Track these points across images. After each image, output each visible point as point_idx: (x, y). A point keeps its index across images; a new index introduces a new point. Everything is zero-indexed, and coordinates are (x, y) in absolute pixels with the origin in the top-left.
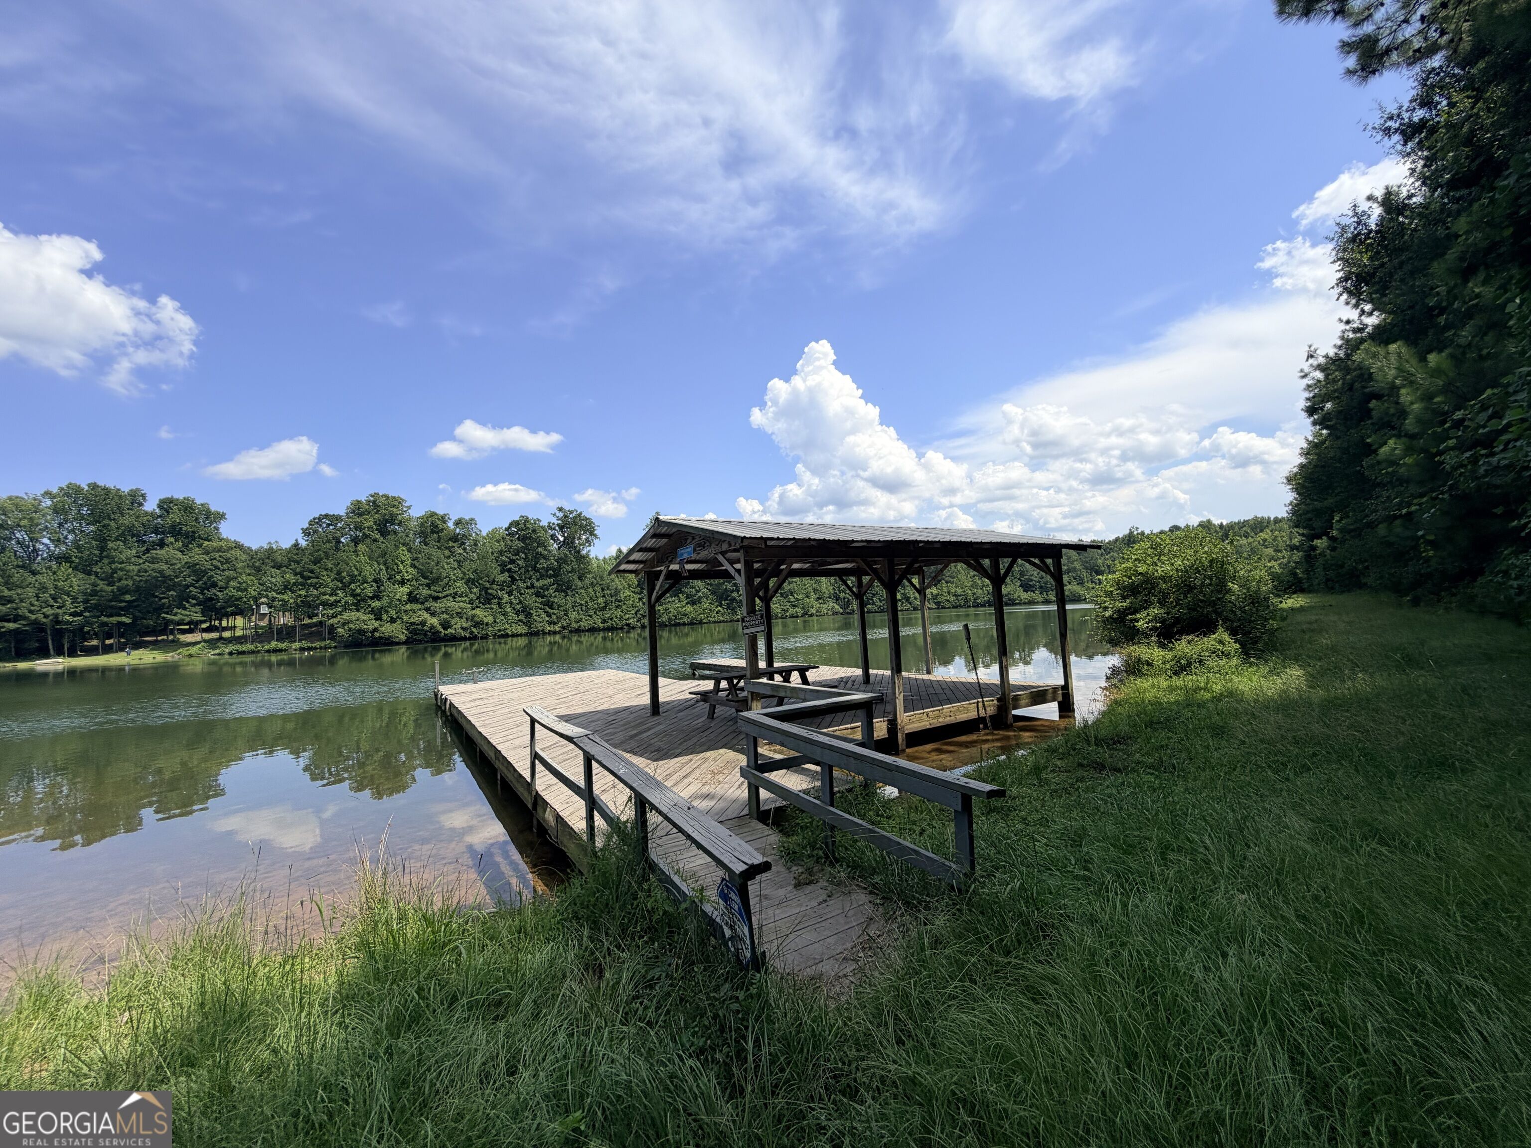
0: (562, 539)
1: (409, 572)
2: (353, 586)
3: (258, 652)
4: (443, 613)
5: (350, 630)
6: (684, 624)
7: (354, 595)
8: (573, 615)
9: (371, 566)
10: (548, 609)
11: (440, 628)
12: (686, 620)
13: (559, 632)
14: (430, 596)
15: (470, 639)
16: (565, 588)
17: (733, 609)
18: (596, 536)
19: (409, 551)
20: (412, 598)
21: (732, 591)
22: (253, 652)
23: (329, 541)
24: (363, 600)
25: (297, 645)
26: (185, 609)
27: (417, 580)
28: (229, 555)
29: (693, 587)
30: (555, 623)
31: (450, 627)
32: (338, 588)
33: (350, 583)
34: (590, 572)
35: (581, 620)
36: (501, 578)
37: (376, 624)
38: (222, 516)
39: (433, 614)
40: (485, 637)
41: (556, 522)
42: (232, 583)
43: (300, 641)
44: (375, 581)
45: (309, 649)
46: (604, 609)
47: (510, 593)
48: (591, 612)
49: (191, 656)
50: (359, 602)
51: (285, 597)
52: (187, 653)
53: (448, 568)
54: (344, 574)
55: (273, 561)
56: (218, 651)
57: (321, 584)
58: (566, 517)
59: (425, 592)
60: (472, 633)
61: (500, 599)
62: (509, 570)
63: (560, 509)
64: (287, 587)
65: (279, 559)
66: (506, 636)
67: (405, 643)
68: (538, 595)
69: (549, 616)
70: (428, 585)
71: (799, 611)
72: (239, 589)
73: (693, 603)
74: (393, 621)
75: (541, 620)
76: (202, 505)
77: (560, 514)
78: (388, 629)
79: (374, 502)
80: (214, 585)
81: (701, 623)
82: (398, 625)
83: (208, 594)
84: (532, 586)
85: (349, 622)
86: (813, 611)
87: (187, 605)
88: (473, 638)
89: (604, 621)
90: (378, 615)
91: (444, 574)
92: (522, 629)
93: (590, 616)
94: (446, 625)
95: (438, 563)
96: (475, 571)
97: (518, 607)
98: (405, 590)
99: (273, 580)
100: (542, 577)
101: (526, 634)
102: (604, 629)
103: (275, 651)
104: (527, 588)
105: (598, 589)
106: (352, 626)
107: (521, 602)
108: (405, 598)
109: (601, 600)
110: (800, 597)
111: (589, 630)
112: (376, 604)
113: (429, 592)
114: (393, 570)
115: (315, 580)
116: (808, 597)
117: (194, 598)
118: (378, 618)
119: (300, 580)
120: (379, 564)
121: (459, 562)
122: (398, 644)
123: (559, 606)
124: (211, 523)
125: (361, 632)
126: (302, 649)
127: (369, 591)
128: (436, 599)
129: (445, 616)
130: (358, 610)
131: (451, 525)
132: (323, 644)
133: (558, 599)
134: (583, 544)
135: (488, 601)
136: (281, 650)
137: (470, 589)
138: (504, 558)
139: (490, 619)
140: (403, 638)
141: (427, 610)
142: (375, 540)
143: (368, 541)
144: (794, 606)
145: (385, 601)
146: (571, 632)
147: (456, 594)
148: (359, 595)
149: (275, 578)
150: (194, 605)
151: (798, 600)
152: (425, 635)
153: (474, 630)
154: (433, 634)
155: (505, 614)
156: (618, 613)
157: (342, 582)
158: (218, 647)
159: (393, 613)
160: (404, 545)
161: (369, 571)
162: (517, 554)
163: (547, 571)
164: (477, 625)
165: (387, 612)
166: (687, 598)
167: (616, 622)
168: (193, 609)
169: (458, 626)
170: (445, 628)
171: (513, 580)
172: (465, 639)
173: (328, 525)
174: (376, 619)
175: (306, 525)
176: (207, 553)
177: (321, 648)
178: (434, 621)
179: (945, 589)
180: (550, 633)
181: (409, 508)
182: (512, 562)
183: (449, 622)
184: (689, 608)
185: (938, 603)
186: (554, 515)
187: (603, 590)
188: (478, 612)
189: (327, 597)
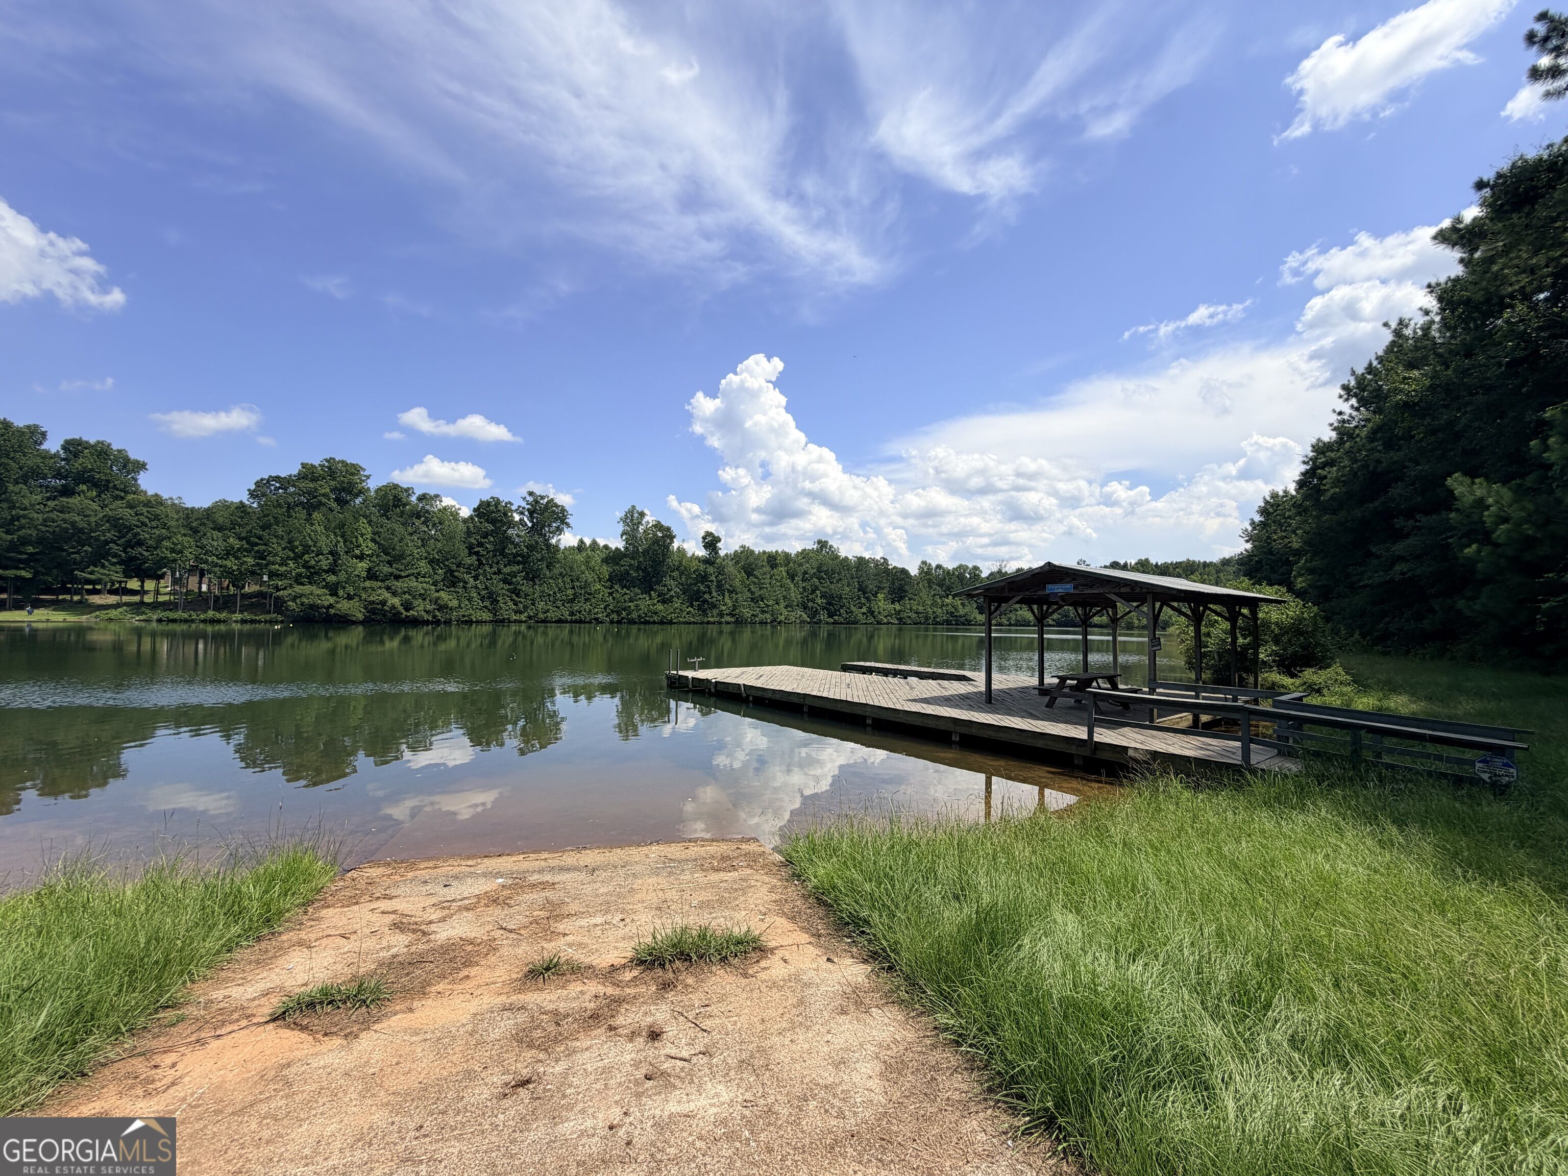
0: (530, 525)
1: (368, 547)
2: (306, 557)
3: (193, 621)
4: (405, 593)
5: (302, 604)
6: (654, 623)
7: (306, 566)
8: (541, 605)
9: (327, 536)
10: (515, 597)
11: (401, 609)
12: (656, 618)
13: (525, 622)
14: (391, 574)
15: (432, 623)
16: (533, 576)
17: (704, 611)
18: (568, 525)
19: (370, 523)
20: (371, 575)
21: (705, 593)
22: (186, 621)
23: (280, 506)
24: (315, 573)
25: (237, 616)
26: (103, 567)
27: (378, 556)
28: (158, 512)
29: (665, 586)
30: (521, 612)
31: (412, 609)
32: (288, 558)
33: (303, 554)
34: (559, 562)
35: (548, 611)
36: (468, 561)
37: (332, 600)
38: (142, 466)
39: (394, 594)
40: (448, 623)
41: (527, 507)
42: (165, 543)
43: (241, 612)
44: (331, 553)
45: (252, 621)
46: (572, 601)
47: (476, 578)
48: (559, 603)
49: (110, 620)
50: (312, 575)
51: (228, 563)
52: (107, 617)
53: (412, 546)
54: (297, 543)
55: (214, 522)
56: (142, 617)
57: (270, 553)
58: (537, 502)
59: (386, 569)
60: (435, 616)
61: (466, 583)
62: (477, 553)
63: (531, 494)
64: (229, 553)
65: (221, 520)
66: (470, 622)
67: (361, 623)
68: (505, 581)
69: (516, 604)
70: (389, 563)
71: (768, 617)
72: (173, 551)
73: (664, 602)
74: (350, 597)
75: (507, 608)
76: (119, 451)
77: (530, 499)
78: (344, 606)
79: (329, 468)
80: (140, 543)
81: (671, 623)
82: (355, 603)
83: (133, 552)
84: (499, 572)
85: (301, 596)
86: (782, 618)
87: (106, 563)
88: (437, 623)
89: (572, 614)
90: (333, 590)
91: (408, 552)
92: (486, 616)
93: (557, 607)
94: (408, 606)
95: (401, 540)
96: (440, 551)
97: (483, 592)
98: (364, 565)
99: (215, 543)
100: (509, 563)
101: (491, 621)
102: (571, 622)
103: (213, 621)
104: (495, 573)
105: (567, 579)
106: (305, 600)
107: (487, 588)
108: (364, 574)
109: (570, 592)
110: (771, 603)
111: (556, 622)
112: (332, 578)
113: (390, 570)
114: (352, 543)
115: (263, 547)
116: (777, 603)
117: (115, 555)
118: (334, 593)
119: (246, 546)
120: (336, 535)
121: (423, 540)
122: (354, 623)
123: (526, 595)
124: (128, 473)
125: (313, 607)
126: (244, 622)
127: (325, 563)
128: (397, 577)
129: (407, 596)
130: (310, 583)
131: (414, 499)
132: (268, 617)
133: (525, 588)
134: (553, 533)
135: (453, 584)
136: (219, 621)
137: (434, 569)
138: (472, 541)
139: (455, 603)
140: (360, 617)
141: (388, 588)
142: (331, 510)
143: (323, 509)
144: (763, 612)
145: (343, 576)
146: (537, 622)
147: (419, 574)
148: (313, 567)
149: (215, 541)
150: (114, 564)
151: (767, 606)
152: (384, 615)
153: (438, 614)
154: (394, 614)
155: (470, 600)
156: (587, 606)
157: (294, 552)
158: (143, 613)
159: (350, 590)
160: (365, 517)
161: (325, 542)
162: (486, 538)
163: (514, 557)
164: (442, 608)
165: (344, 588)
166: (659, 596)
167: (584, 615)
168: (113, 568)
169: (420, 609)
170: (407, 610)
171: (481, 563)
172: (427, 623)
173: (277, 489)
174: (331, 595)
175: (253, 487)
176: (131, 506)
177: (266, 622)
178: (396, 601)
179: (908, 606)
180: (515, 621)
181: (368, 477)
182: (480, 544)
183: (411, 603)
184: (660, 607)
185: (900, 619)
186: (524, 499)
187: (572, 581)
188: (442, 594)
189: (277, 567)
